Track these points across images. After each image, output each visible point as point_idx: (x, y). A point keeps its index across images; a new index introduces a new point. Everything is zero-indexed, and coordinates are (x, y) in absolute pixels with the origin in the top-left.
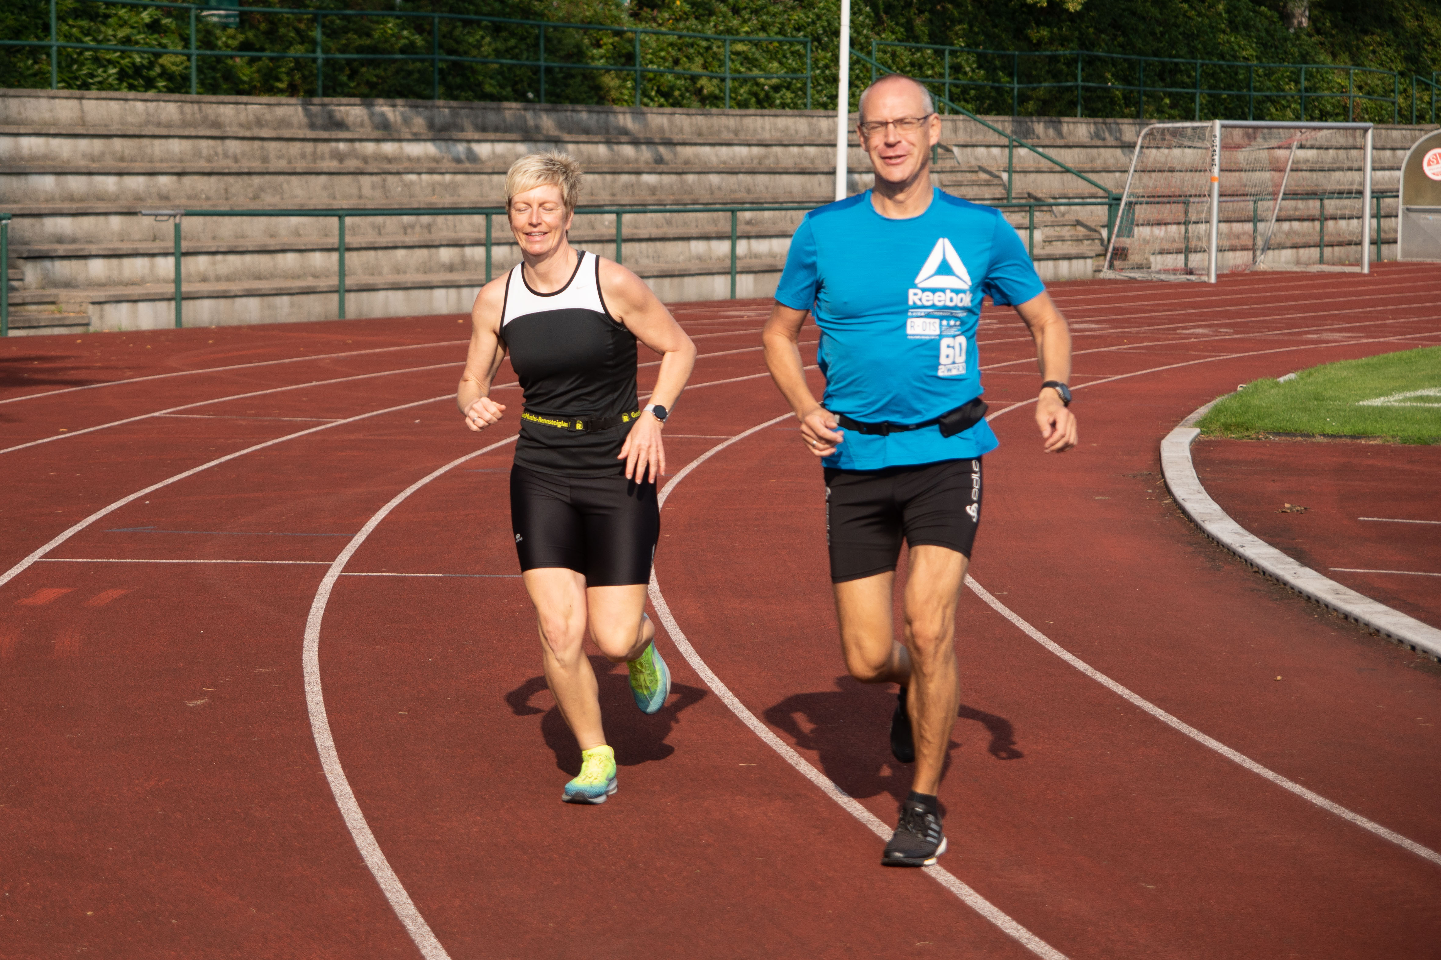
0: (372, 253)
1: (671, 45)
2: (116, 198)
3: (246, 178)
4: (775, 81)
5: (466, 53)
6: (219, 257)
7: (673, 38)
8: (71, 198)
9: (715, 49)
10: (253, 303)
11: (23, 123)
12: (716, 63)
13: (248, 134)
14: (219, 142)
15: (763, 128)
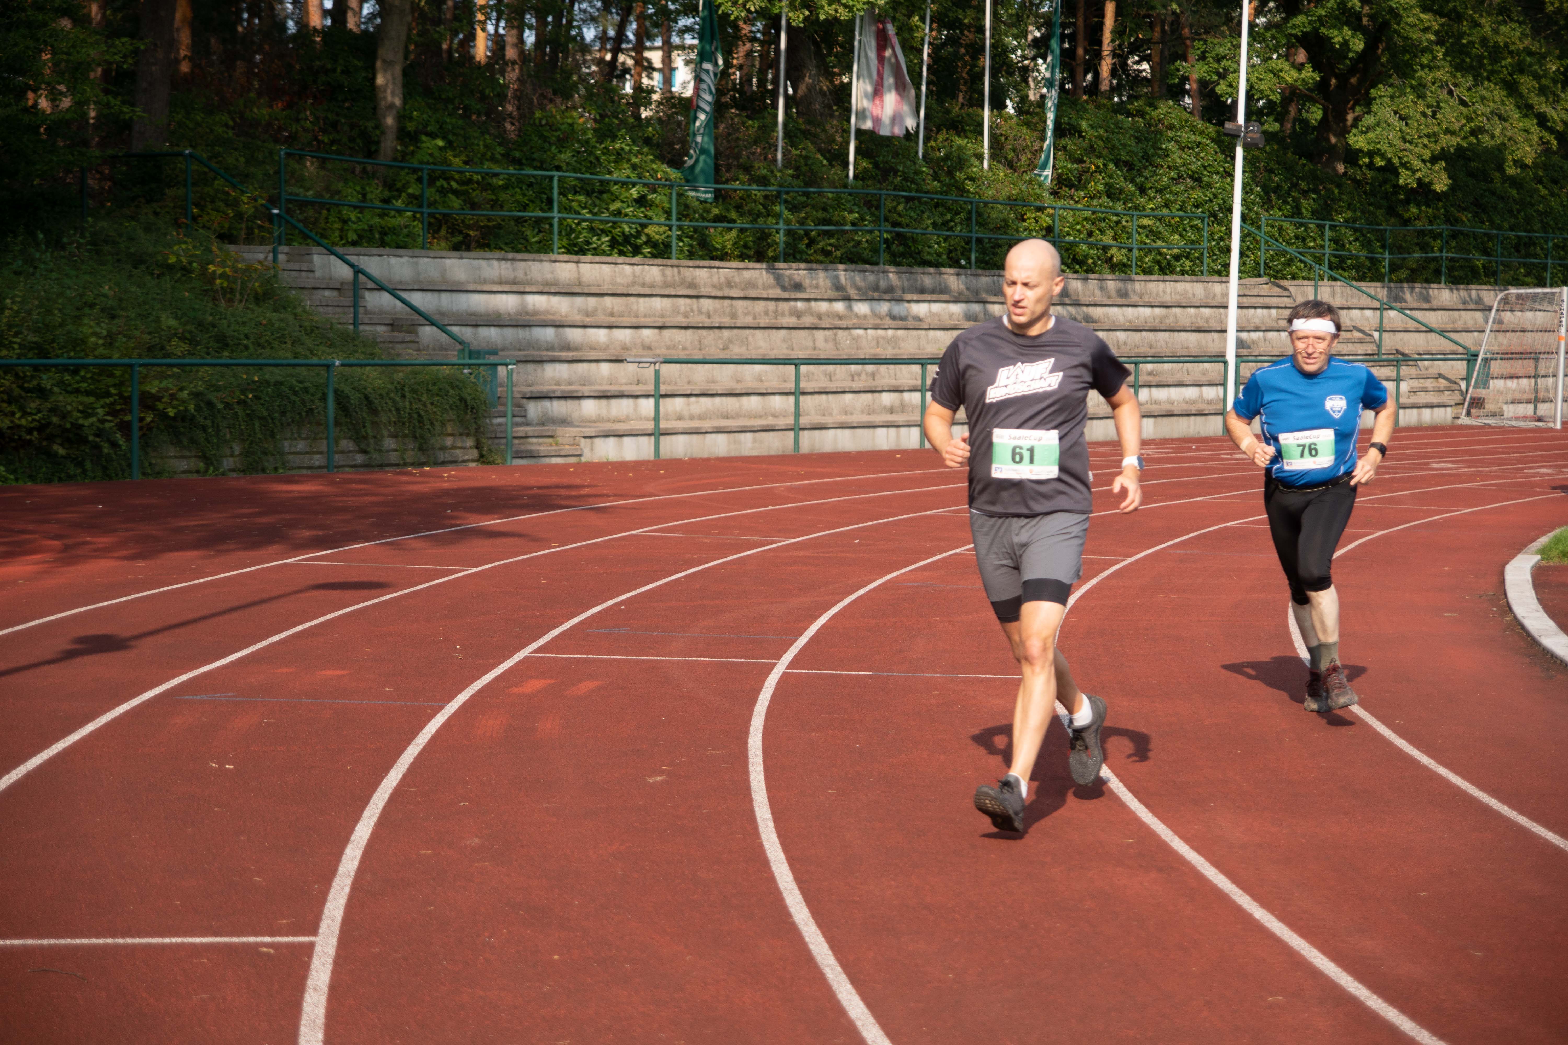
0: (824, 397)
1: (1086, 219)
2: (606, 348)
3: (717, 331)
4: (1175, 251)
5: (907, 225)
6: (693, 399)
7: (1088, 214)
8: (568, 347)
9: (1124, 223)
10: (721, 438)
11: (529, 283)
12: (1124, 236)
13: (720, 294)
14: (694, 300)
15: (1164, 292)
